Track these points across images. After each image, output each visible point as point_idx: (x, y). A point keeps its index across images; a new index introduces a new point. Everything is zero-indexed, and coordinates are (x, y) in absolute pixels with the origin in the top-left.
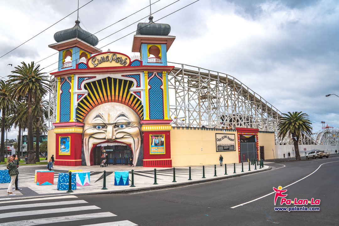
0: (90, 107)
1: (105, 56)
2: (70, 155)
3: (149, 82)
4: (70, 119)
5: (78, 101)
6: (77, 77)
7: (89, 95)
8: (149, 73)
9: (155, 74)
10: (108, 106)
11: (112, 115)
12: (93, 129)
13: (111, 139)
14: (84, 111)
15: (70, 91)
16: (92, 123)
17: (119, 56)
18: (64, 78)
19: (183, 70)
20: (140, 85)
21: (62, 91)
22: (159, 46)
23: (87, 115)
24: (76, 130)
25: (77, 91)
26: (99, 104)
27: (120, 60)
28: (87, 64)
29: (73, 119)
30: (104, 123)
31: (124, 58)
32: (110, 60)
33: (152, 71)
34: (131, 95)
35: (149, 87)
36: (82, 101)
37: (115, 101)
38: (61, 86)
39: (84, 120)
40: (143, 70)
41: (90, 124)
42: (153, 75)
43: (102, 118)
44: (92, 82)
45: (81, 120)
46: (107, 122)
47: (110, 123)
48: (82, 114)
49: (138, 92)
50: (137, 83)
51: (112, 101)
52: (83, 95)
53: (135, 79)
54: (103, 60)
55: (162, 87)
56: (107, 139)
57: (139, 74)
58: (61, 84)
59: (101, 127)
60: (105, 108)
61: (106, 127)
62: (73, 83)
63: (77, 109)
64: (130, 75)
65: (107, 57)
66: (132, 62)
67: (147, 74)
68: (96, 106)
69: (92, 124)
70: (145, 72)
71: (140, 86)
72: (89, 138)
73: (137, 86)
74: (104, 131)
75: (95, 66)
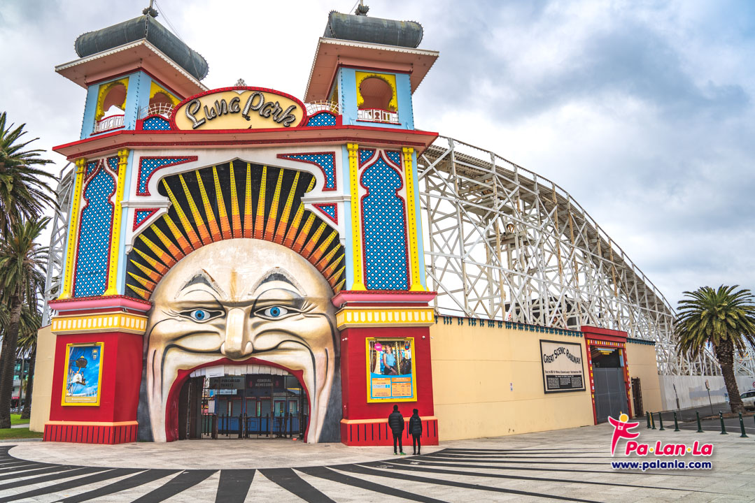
0: (175, 251)
1: (228, 97)
2: (97, 404)
3: (362, 176)
4: (107, 288)
5: (135, 229)
6: (136, 157)
7: (172, 211)
8: (362, 149)
9: (380, 156)
10: (232, 250)
11: (244, 277)
12: (181, 319)
13: (238, 354)
14: (153, 263)
15: (114, 199)
16: (178, 300)
17: (269, 98)
18: (98, 161)
19: (453, 155)
20: (335, 184)
21: (88, 202)
22: (389, 78)
23: (162, 275)
24: (123, 324)
25: (133, 197)
26: (202, 243)
27: (273, 110)
28: (172, 122)
29: (116, 285)
30: (217, 302)
31: (285, 104)
32: (242, 109)
33: (370, 145)
34: (307, 213)
35: (363, 192)
36: (148, 232)
37: (253, 234)
38: (84, 185)
39: (151, 292)
40: (343, 141)
41: (170, 305)
42: (373, 156)
43: (212, 284)
44: (184, 175)
45: (142, 293)
46: (226, 298)
47: (236, 300)
48: (148, 272)
49: (328, 205)
50: (326, 180)
51: (243, 234)
52: (153, 211)
53: (320, 167)
54: (221, 110)
55: (401, 193)
56: (227, 353)
57: (333, 154)
58: (86, 180)
59: (207, 315)
60: (222, 253)
61: (223, 314)
62: (122, 176)
63: (132, 255)
64: (305, 155)
65: (236, 101)
66: (310, 118)
67: (356, 154)
68: (193, 248)
69: (178, 306)
70: (350, 146)
71: (335, 188)
72: (167, 349)
73: (325, 189)
74: (217, 326)
75: (197, 125)
